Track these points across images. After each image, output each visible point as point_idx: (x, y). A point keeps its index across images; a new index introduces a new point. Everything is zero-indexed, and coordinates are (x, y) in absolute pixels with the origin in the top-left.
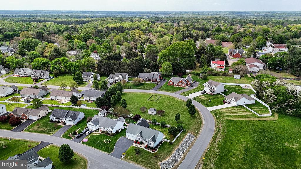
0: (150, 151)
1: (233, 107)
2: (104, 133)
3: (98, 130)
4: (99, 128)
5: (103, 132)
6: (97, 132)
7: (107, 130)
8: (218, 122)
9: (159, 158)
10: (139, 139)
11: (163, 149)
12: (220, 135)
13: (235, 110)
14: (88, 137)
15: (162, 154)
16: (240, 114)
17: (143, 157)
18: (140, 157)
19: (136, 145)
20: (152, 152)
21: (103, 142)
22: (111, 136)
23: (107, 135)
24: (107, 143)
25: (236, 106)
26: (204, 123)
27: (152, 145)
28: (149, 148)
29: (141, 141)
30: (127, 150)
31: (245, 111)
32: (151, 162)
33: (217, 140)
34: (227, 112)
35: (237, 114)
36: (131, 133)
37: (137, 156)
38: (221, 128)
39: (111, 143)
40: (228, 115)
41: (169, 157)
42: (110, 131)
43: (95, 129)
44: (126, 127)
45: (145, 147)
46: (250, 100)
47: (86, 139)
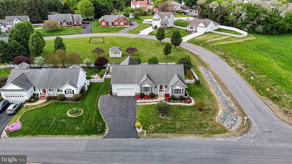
0: (183, 104)
1: (203, 35)
2: (54, 101)
3: (34, 98)
4: (34, 94)
5: (50, 98)
6: (34, 102)
7: (60, 93)
8: (210, 50)
9: (208, 110)
10: (146, 89)
11: (198, 94)
12: (234, 60)
13: (209, 36)
14: (18, 117)
15: (206, 101)
16: (221, 39)
17: (179, 118)
18: (175, 121)
19: (146, 102)
20: (187, 104)
21: (66, 117)
22: (74, 102)
23: (65, 103)
24: (79, 117)
25: (207, 33)
26: (197, 54)
27: (180, 93)
28: (174, 99)
29: (151, 91)
30: (135, 115)
31: (220, 35)
32: (202, 122)
33: (239, 67)
34: (205, 39)
35: (219, 39)
36: (124, 83)
37: (167, 119)
38: (223, 54)
39: (89, 114)
40: (214, 41)
41: (219, 105)
42: (68, 93)
43: (27, 98)
44: (92, 80)
45: (165, 100)
46: (216, 25)
47: (15, 124)
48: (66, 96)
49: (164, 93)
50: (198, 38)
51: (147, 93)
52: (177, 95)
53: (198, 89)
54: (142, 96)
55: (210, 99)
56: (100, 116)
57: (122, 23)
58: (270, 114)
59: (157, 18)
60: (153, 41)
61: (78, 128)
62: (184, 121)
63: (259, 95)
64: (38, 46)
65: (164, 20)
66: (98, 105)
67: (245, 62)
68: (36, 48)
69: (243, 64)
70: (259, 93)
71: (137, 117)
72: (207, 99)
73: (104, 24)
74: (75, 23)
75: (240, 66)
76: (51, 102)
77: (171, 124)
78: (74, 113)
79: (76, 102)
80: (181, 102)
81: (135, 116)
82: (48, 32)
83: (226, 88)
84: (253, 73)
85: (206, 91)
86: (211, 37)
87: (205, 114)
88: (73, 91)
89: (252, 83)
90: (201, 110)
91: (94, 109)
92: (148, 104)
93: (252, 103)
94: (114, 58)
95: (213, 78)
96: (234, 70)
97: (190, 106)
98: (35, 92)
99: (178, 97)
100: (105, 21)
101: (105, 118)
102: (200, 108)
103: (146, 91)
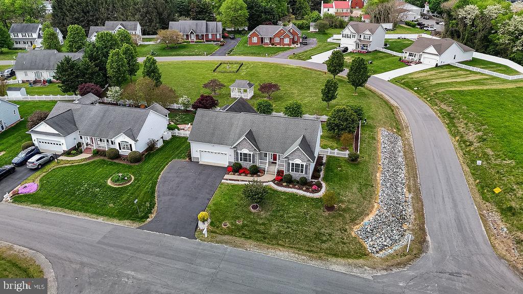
0: (301, 192)
1: (432, 69)
2: (102, 158)
3: (76, 150)
4: (79, 145)
5: (97, 153)
6: (74, 155)
7: (112, 146)
8: (429, 99)
9: (344, 210)
10: (245, 157)
11: (341, 179)
12: (466, 124)
13: (442, 72)
14: (39, 175)
15: (349, 195)
16: (464, 80)
17: (282, 216)
18: (272, 220)
19: (238, 181)
20: (308, 194)
21: (103, 186)
22: (129, 164)
23: (115, 163)
24: (121, 188)
25: (439, 66)
26: (396, 104)
27: (302, 172)
28: (290, 181)
29: (254, 162)
30: (209, 200)
31: (468, 73)
32: (323, 231)
33: (470, 138)
34: (429, 77)
35: (458, 80)
36: (209, 142)
37: (259, 215)
38: (449, 109)
39: (139, 186)
40: (442, 83)
41: (376, 204)
42: (124, 148)
43: (65, 148)
45: (273, 181)
46: (465, 51)
47: (31, 185)
48: (120, 152)
49: (275, 169)
50: (416, 76)
51: (246, 165)
52: (297, 175)
53: (350, 170)
54: (236, 169)
55: (360, 190)
56: (153, 192)
57: (287, 41)
58: (480, 239)
59: (350, 34)
60: (325, 75)
61: (111, 205)
62: (289, 222)
63: (479, 199)
65: (362, 38)
66: (161, 173)
67: (485, 129)
69: (480, 133)
70: (482, 194)
71: (211, 203)
72: (355, 190)
73: (255, 40)
74: (210, 37)
75: (471, 137)
76: (97, 159)
77: (263, 224)
78: (118, 180)
79: (132, 164)
80: (300, 189)
81: (207, 201)
82: (164, 49)
83: (415, 176)
84: (491, 153)
85: (363, 175)
86: (446, 74)
87: (334, 217)
88: (131, 145)
89: (476, 172)
90: (330, 208)
91: (151, 179)
92: (240, 183)
93: (454, 213)
95: (402, 154)
96: (456, 143)
97: (312, 199)
98: (80, 141)
99: (298, 179)
101: (159, 196)
102: (329, 205)
103: (245, 160)
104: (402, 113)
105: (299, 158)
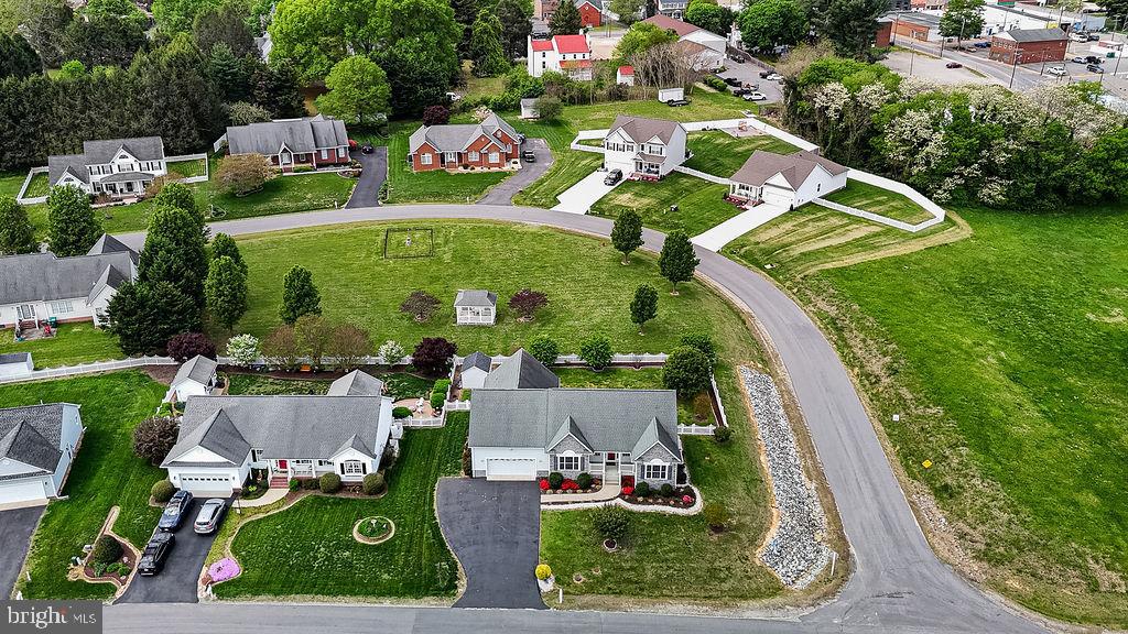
0: (669, 510)
1: (785, 217)
2: (311, 493)
3: (256, 483)
4: (255, 472)
5: (299, 485)
6: (258, 494)
7: (326, 468)
8: (795, 290)
9: (737, 528)
10: (569, 463)
11: (716, 478)
12: (864, 341)
13: (804, 225)
14: (225, 542)
15: (736, 503)
16: (842, 240)
17: (655, 552)
18: (643, 560)
19: (567, 503)
20: (681, 511)
21: (352, 545)
22: (367, 497)
23: (341, 499)
24: (384, 543)
25: (797, 209)
26: (746, 309)
27: (663, 476)
28: (647, 494)
29: (583, 469)
30: (536, 542)
31: (846, 221)
32: (717, 564)
33: (875, 368)
34: (787, 239)
35: (835, 242)
36: (506, 445)
37: (620, 556)
38: (833, 312)
39: (411, 537)
40: (810, 253)
41: (774, 510)
42: (350, 471)
43: (238, 484)
44: (410, 421)
45: (621, 496)
46: (834, 174)
47: (224, 564)
48: (344, 478)
49: (617, 474)
50: (763, 237)
51: (572, 474)
52: (655, 483)
53: (721, 458)
54: (556, 483)
55: (748, 492)
56: (442, 544)
57: (494, 158)
58: (915, 541)
59: (622, 143)
60: (603, 249)
61: (386, 576)
62: (667, 560)
63: (904, 477)
64: (234, 296)
65: (646, 151)
66: (435, 507)
67: (894, 351)
68: (229, 302)
69: (888, 359)
70: (907, 467)
71: (542, 548)
72: (741, 493)
74: (325, 156)
75: (876, 366)
76: (302, 496)
77: (632, 569)
78: (373, 531)
79: (372, 497)
80: (667, 504)
81: (534, 545)
83: (812, 452)
84: (909, 396)
85: (745, 464)
86: (810, 229)
87: (726, 541)
88: (364, 465)
89: (896, 433)
90: (718, 529)
91: (423, 521)
92: (571, 506)
93: (876, 505)
94: (473, 326)
95: (781, 411)
96: (855, 380)
97: (689, 518)
98: (257, 465)
99: (658, 488)
100: (432, 151)
101: (454, 548)
102: (715, 523)
103: (569, 467)
104: (761, 325)
105: (659, 456)
